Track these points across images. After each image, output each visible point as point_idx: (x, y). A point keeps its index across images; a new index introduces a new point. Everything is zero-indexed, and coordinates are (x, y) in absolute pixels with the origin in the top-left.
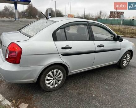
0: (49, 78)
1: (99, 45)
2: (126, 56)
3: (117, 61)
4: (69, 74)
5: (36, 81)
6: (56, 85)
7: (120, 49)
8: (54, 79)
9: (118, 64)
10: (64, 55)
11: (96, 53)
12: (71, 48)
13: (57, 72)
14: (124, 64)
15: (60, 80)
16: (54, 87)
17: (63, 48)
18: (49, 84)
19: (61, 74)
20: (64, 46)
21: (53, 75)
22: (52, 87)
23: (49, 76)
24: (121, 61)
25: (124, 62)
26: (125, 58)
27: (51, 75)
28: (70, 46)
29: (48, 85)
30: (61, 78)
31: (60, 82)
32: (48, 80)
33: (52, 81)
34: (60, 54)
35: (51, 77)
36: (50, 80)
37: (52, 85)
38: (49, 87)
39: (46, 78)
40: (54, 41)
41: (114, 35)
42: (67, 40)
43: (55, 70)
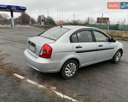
0: (68, 69)
1: (100, 45)
2: (118, 54)
3: (112, 57)
4: (80, 67)
5: (59, 71)
6: (72, 75)
7: (114, 48)
8: (70, 70)
9: (112, 60)
10: (77, 52)
11: (98, 51)
12: (81, 47)
13: (72, 65)
14: (116, 60)
15: (74, 71)
16: (70, 76)
17: (77, 47)
18: (67, 73)
19: (75, 67)
20: (77, 46)
21: (70, 67)
22: (69, 76)
23: (68, 67)
24: (114, 57)
25: (116, 58)
26: (117, 55)
27: (69, 66)
28: (81, 46)
29: (67, 75)
30: (75, 70)
31: (74, 72)
32: (67, 70)
33: (69, 71)
34: (75, 52)
35: (69, 68)
36: (68, 70)
37: (69, 74)
38: (67, 76)
39: (66, 69)
40: (71, 42)
41: (109, 38)
42: (78, 42)
43: (71, 63)
